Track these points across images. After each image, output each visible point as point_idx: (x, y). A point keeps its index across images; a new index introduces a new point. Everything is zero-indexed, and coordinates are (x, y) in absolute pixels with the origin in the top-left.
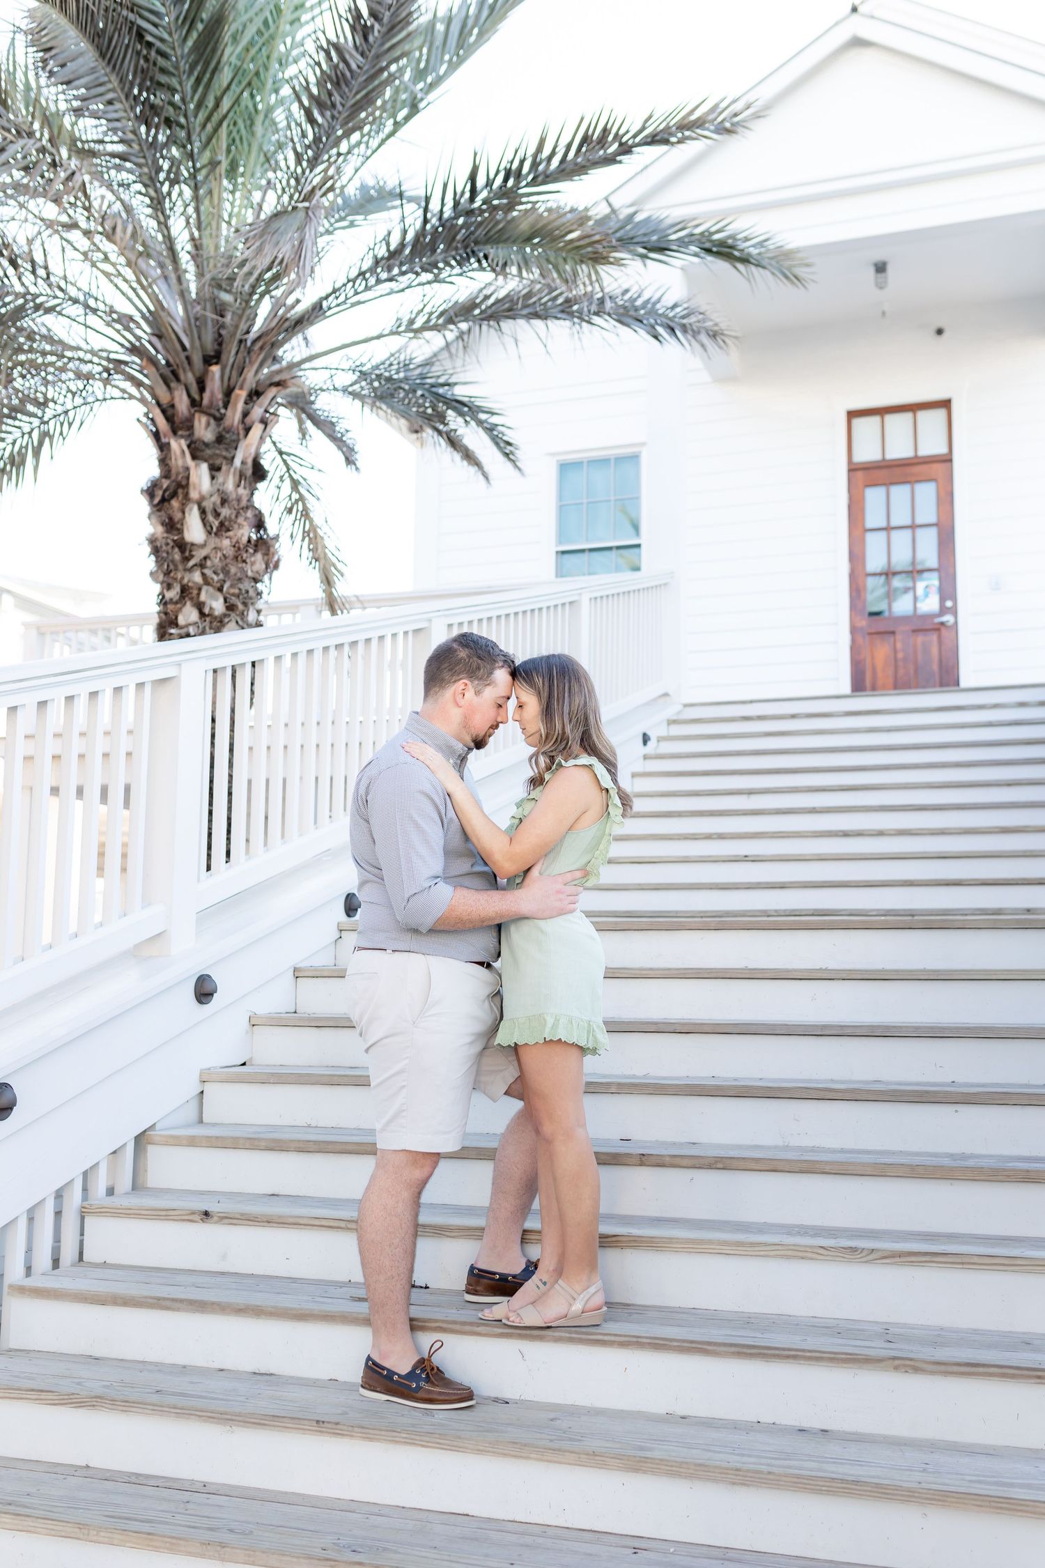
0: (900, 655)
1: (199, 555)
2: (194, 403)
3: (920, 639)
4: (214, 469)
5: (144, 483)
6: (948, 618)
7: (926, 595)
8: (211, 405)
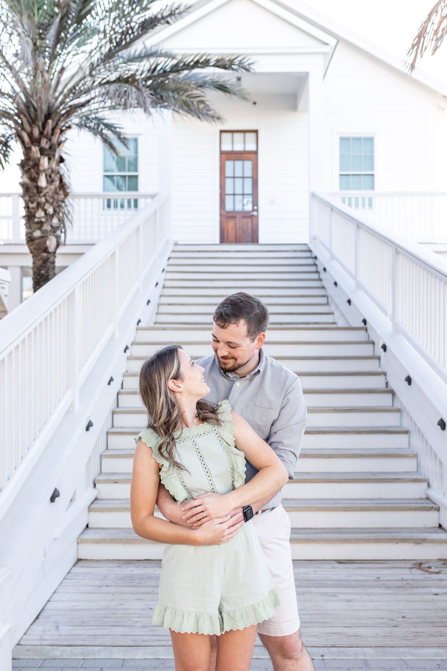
0: (238, 226)
1: (45, 191)
2: (41, 133)
3: (245, 220)
4: (50, 159)
5: (19, 162)
6: (255, 213)
7: (247, 204)
8: (47, 134)
